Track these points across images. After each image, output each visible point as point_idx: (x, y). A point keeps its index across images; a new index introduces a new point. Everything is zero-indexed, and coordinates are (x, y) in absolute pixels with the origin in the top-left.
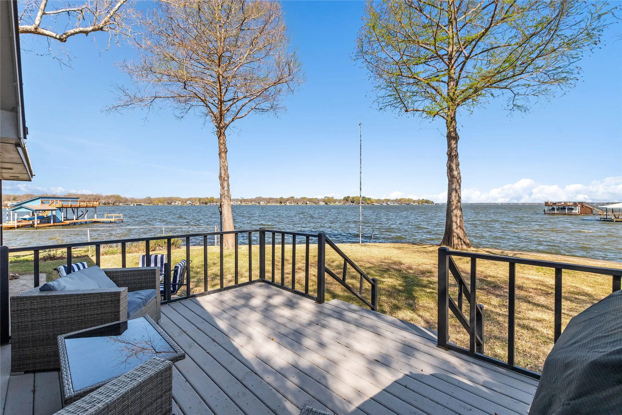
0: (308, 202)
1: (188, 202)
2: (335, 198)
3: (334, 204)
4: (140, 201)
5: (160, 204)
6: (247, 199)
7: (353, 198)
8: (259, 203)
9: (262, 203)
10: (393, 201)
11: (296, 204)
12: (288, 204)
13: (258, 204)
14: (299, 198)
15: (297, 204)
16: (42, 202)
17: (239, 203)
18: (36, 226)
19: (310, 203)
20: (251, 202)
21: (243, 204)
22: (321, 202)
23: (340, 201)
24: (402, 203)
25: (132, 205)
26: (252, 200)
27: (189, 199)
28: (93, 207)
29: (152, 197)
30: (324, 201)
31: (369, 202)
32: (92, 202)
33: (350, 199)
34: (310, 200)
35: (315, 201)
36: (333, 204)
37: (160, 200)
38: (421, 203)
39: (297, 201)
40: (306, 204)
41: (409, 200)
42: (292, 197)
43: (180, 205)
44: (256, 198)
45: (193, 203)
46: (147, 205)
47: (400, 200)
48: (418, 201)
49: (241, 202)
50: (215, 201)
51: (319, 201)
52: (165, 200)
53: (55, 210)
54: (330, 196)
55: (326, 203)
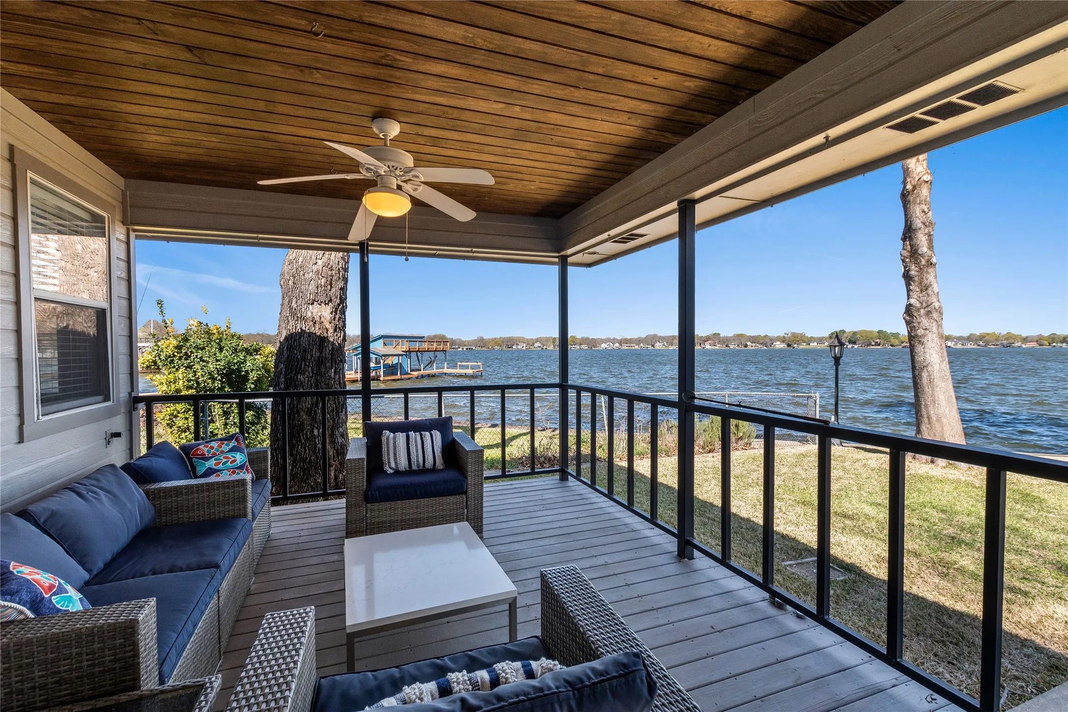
0: (749, 343)
1: (537, 345)
2: (809, 335)
3: (808, 347)
4: (470, 343)
5: (497, 348)
6: (630, 339)
7: (855, 333)
8: (653, 346)
9: (658, 346)
10: (960, 339)
11: (724, 347)
12: (708, 347)
13: (650, 347)
14: (731, 335)
15: (727, 346)
16: (385, 344)
17: (617, 345)
18: (382, 378)
19: (754, 345)
20: (638, 345)
21: (625, 347)
22: (778, 343)
23: (820, 340)
24: (987, 343)
25: (460, 349)
26: (639, 341)
27: (537, 340)
28: (443, 351)
29: (486, 337)
30: (783, 340)
31: (894, 341)
32: (435, 344)
33: (845, 335)
34: (754, 339)
35: (766, 341)
36: (804, 346)
37: (496, 341)
38: (1046, 343)
39: (726, 341)
40: (746, 346)
41: (1009, 336)
42: (715, 334)
43: (524, 348)
44: (647, 337)
45: (544, 346)
46: (480, 349)
47: (982, 337)
48: (1039, 340)
49: (620, 343)
50: (578, 341)
51: (773, 340)
52: (503, 342)
53: (402, 355)
54: (798, 331)
55: (789, 345)
